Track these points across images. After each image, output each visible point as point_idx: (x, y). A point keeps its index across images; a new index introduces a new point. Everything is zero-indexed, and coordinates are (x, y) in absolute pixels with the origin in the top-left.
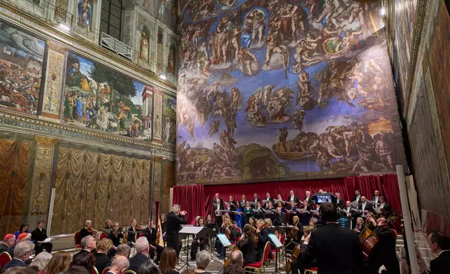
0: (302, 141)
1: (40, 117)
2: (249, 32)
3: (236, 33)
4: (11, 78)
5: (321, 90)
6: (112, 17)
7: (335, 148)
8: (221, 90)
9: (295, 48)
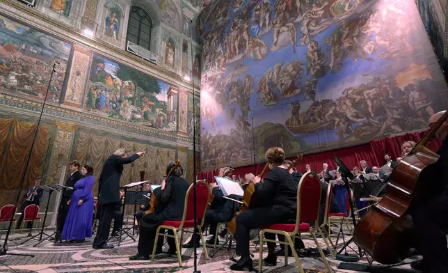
0: (316, 111)
1: (62, 105)
2: (257, 22)
3: (246, 26)
4: (35, 72)
5: (332, 53)
6: (142, 33)
7: (355, 111)
8: (236, 80)
9: (302, 21)
